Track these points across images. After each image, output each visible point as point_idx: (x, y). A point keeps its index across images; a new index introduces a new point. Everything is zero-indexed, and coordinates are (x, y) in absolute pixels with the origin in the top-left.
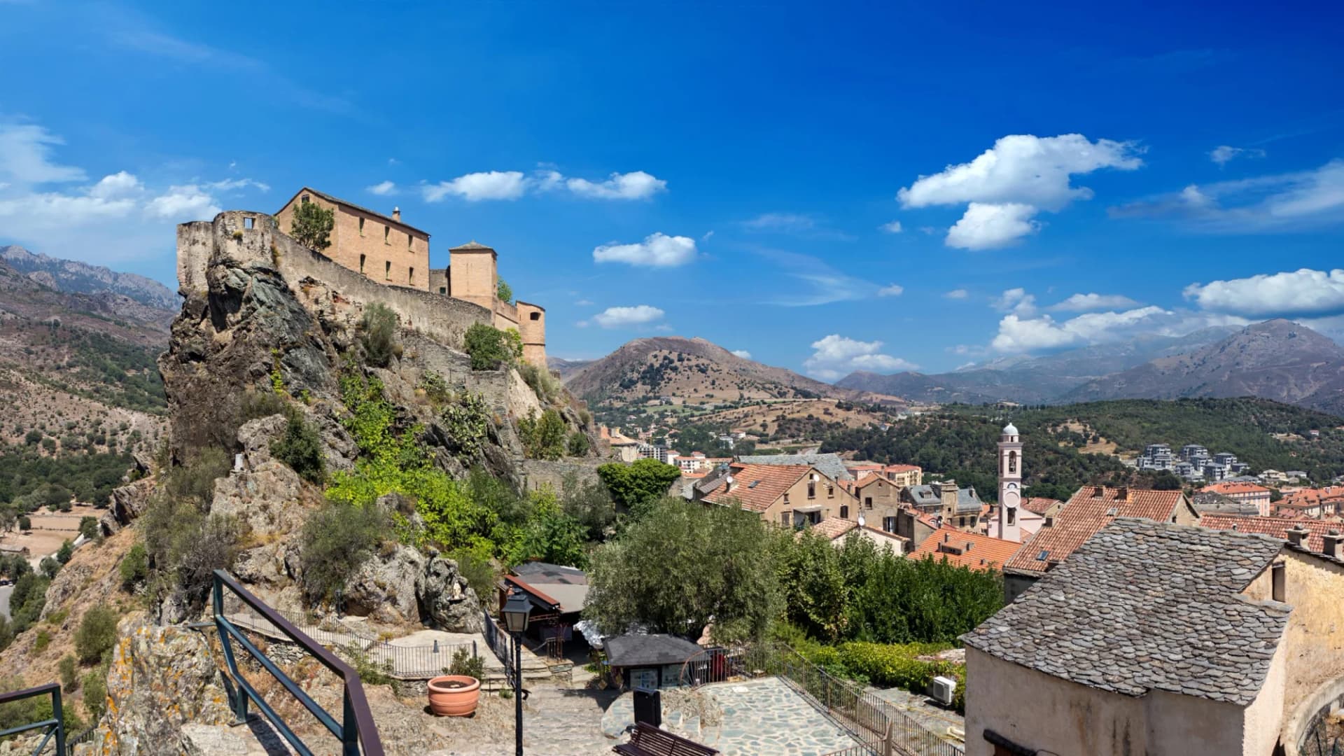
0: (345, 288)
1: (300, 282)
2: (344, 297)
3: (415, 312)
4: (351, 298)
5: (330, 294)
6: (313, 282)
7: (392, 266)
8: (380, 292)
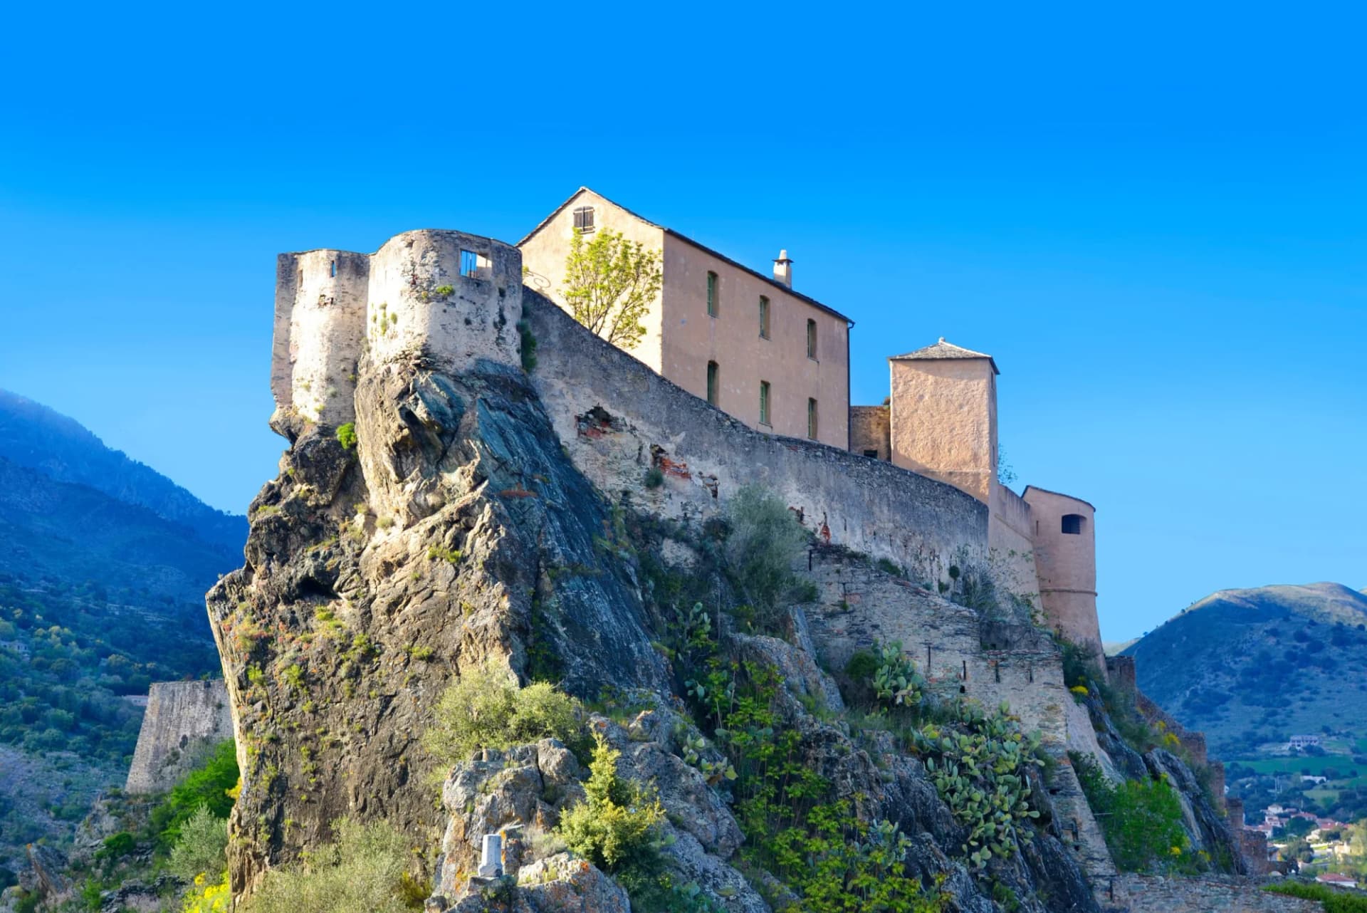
0: (679, 438)
1: (579, 419)
2: (678, 462)
3: (835, 505)
4: (694, 464)
5: (647, 452)
6: (607, 420)
7: (772, 389)
8: (760, 453)
